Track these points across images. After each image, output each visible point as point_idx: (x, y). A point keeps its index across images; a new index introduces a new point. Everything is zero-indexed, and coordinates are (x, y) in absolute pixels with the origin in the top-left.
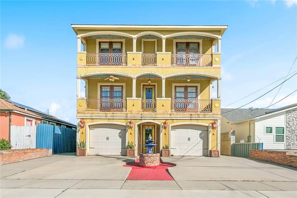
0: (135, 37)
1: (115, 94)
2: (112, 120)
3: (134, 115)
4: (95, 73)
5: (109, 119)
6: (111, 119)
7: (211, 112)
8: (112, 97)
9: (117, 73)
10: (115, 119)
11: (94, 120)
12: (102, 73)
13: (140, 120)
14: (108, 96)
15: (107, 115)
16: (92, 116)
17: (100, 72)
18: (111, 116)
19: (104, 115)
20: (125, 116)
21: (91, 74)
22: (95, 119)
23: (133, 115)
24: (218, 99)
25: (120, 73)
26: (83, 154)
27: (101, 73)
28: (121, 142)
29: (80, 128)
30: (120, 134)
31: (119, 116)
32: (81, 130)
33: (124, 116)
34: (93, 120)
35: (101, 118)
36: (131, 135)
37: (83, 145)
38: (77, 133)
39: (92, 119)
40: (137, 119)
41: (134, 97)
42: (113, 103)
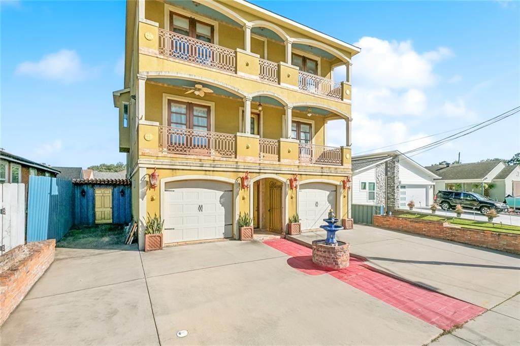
0: (250, 24)
1: (195, 121)
2: (211, 172)
3: (249, 165)
4: (179, 75)
5: (206, 171)
6: (209, 171)
7: (342, 165)
8: (190, 126)
9: (221, 84)
10: (217, 171)
11: (177, 171)
12: (193, 78)
13: (258, 174)
14: (184, 122)
15: (203, 162)
16: (173, 164)
17: (190, 75)
18: (211, 164)
19: (198, 161)
20: (235, 167)
21: (169, 75)
22: (178, 169)
23: (247, 164)
24: (349, 147)
25: (227, 84)
26: (158, 245)
27: (191, 77)
28: (224, 214)
29: (146, 188)
30: (222, 200)
31: (224, 166)
32: (150, 193)
33: (233, 167)
34: (174, 171)
35: (192, 168)
36: (244, 202)
37: (158, 225)
38: (140, 200)
39: (173, 169)
40: (254, 172)
41: (248, 132)
42: (191, 138)
